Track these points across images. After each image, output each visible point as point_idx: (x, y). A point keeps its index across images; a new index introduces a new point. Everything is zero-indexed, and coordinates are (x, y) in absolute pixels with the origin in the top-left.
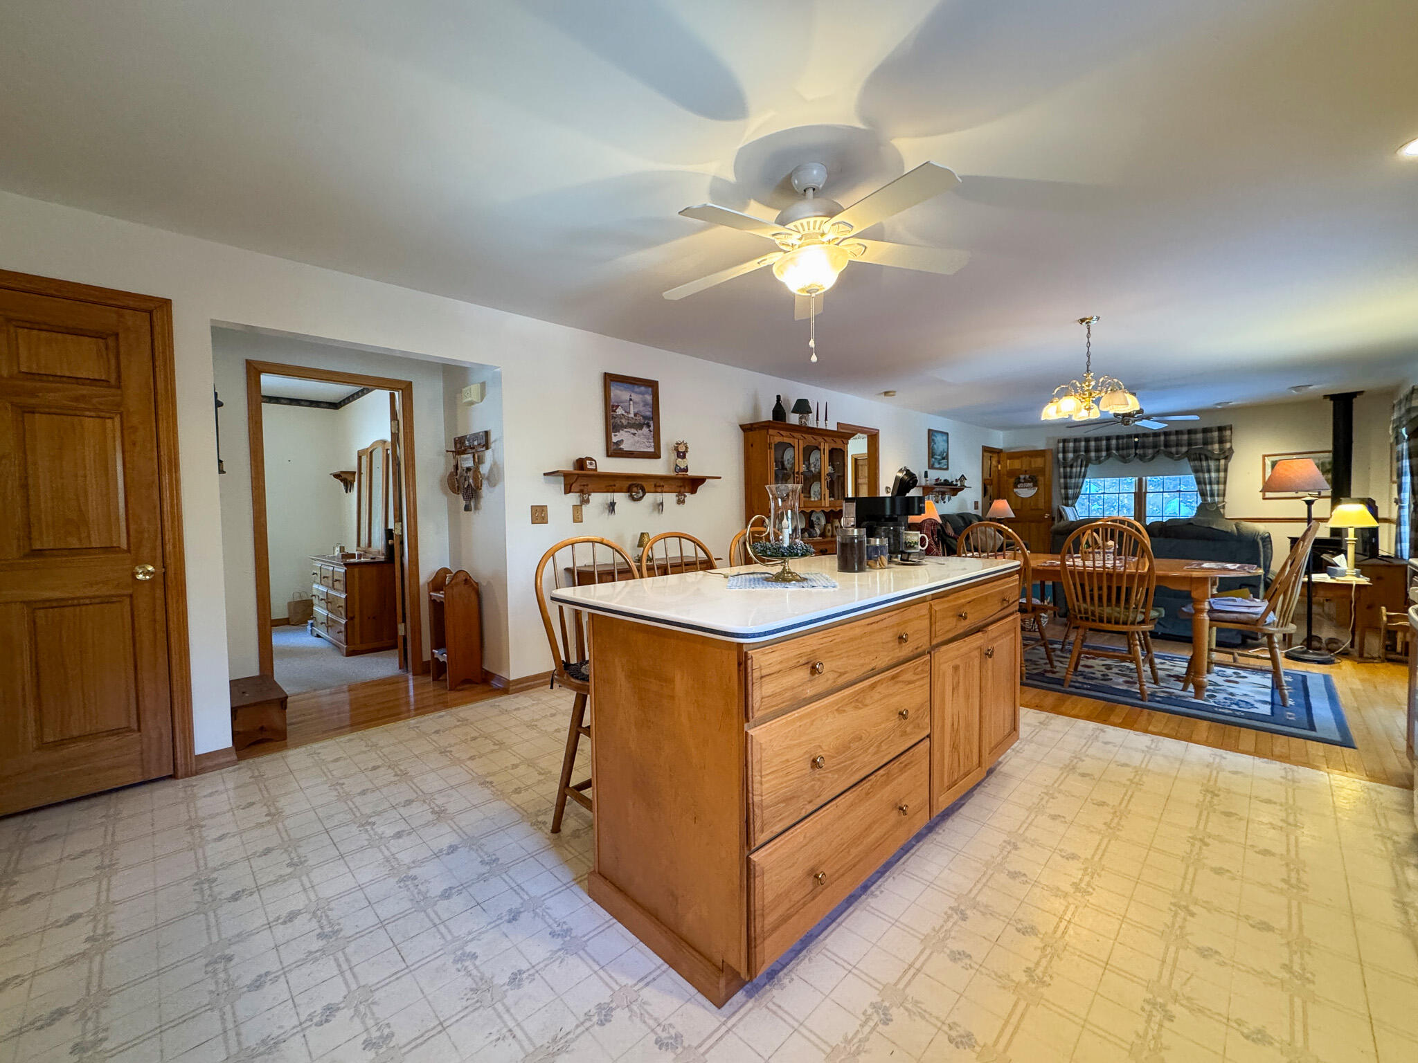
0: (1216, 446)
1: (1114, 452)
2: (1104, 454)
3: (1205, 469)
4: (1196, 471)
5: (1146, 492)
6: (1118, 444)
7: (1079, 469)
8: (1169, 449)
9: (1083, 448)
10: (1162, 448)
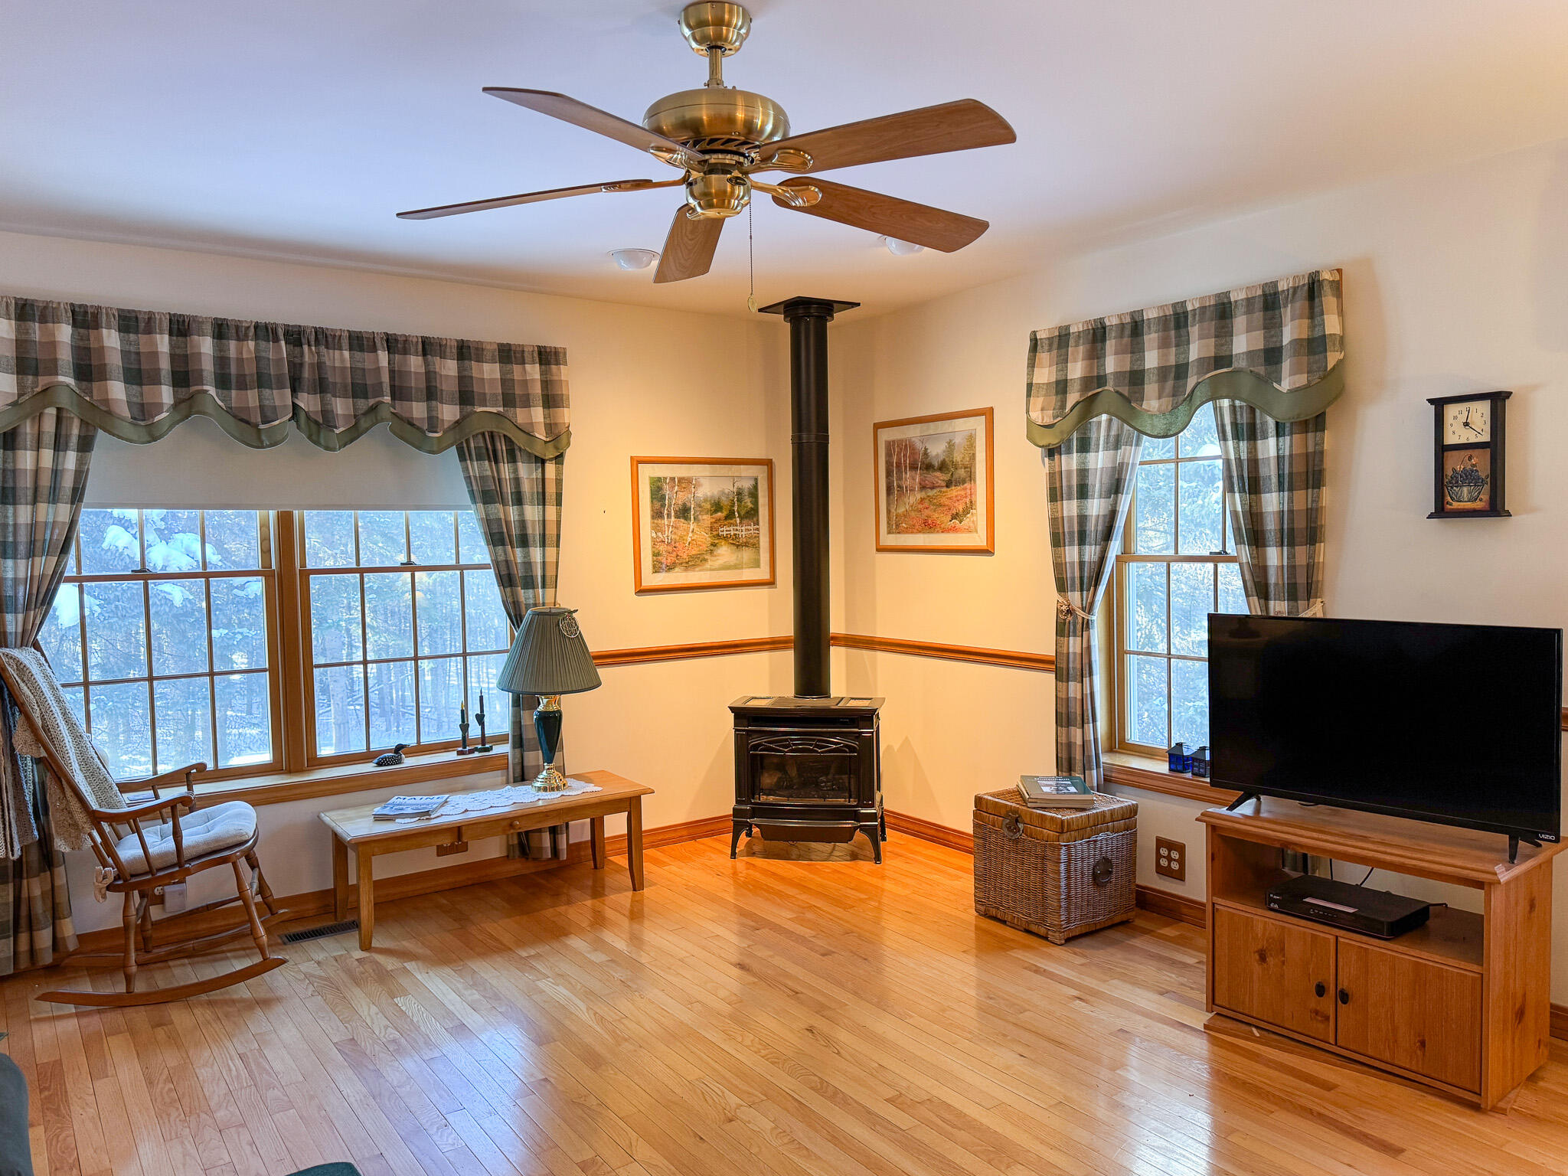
1: (212, 390)
2: (166, 394)
3: (508, 489)
4: (487, 494)
5: (306, 574)
6: (221, 361)
7: (47, 454)
8: (400, 407)
9: (65, 355)
10: (387, 399)
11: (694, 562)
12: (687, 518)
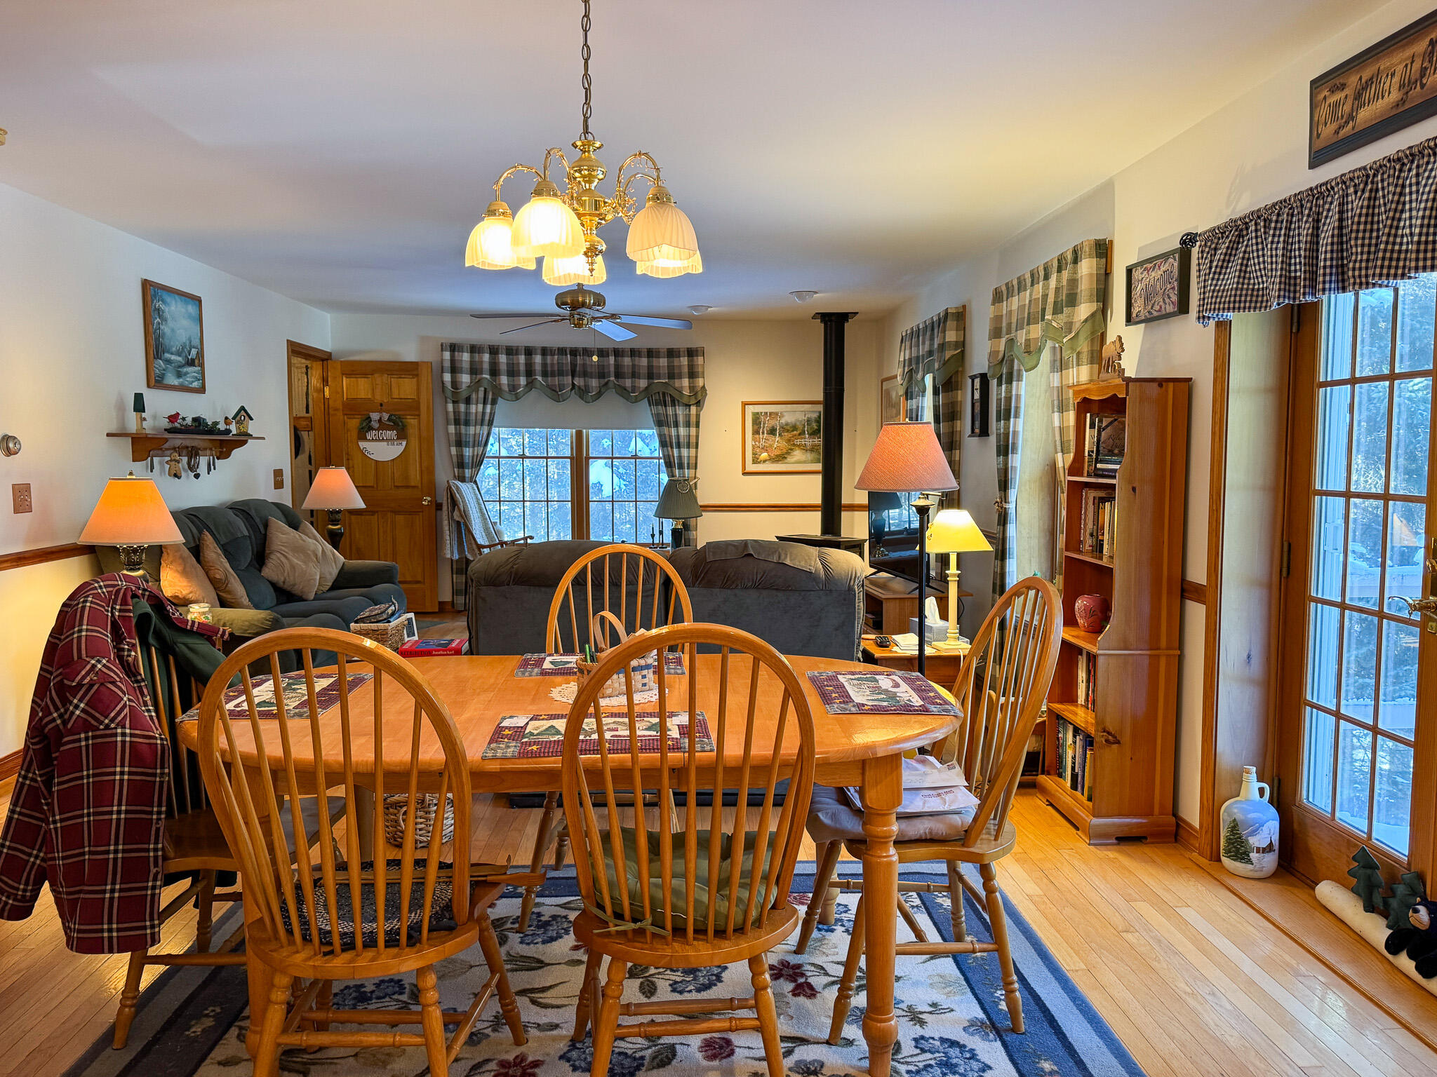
0: (686, 382)
1: (540, 378)
2: (523, 381)
3: (671, 420)
4: (660, 423)
5: (588, 458)
6: (544, 365)
7: (480, 407)
8: (621, 382)
9: (486, 366)
10: (612, 379)
11: (781, 458)
12: (775, 435)
